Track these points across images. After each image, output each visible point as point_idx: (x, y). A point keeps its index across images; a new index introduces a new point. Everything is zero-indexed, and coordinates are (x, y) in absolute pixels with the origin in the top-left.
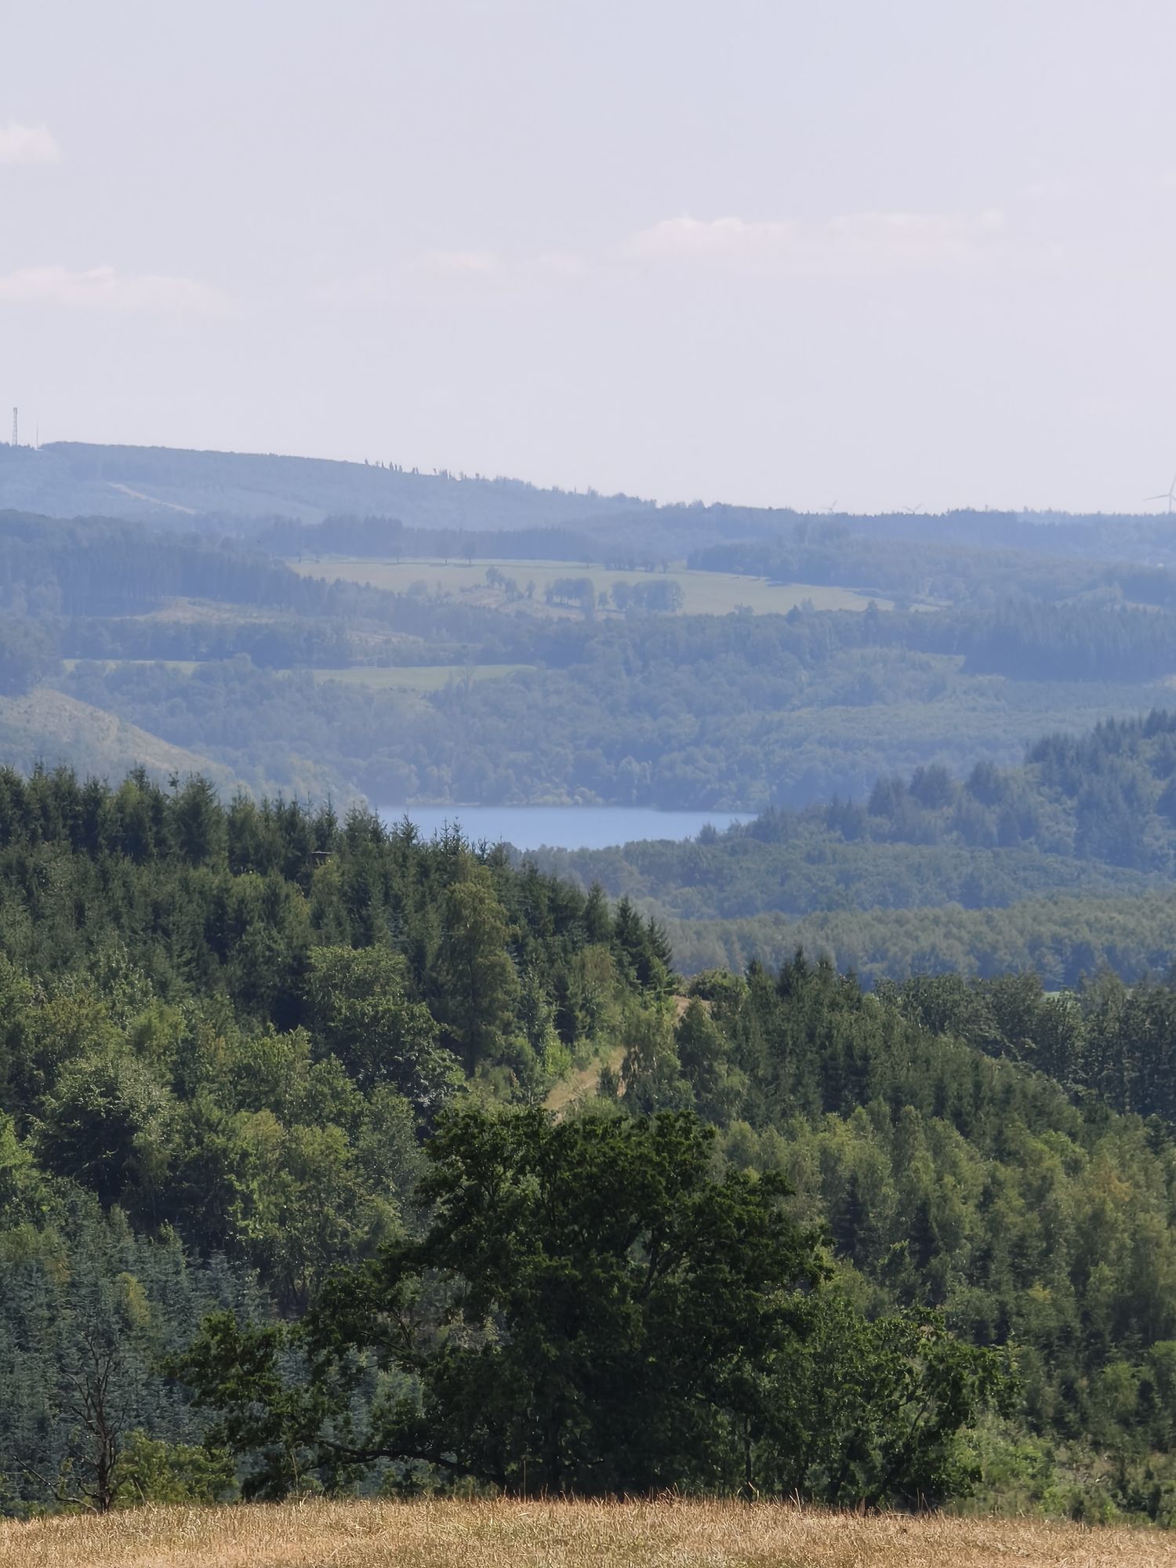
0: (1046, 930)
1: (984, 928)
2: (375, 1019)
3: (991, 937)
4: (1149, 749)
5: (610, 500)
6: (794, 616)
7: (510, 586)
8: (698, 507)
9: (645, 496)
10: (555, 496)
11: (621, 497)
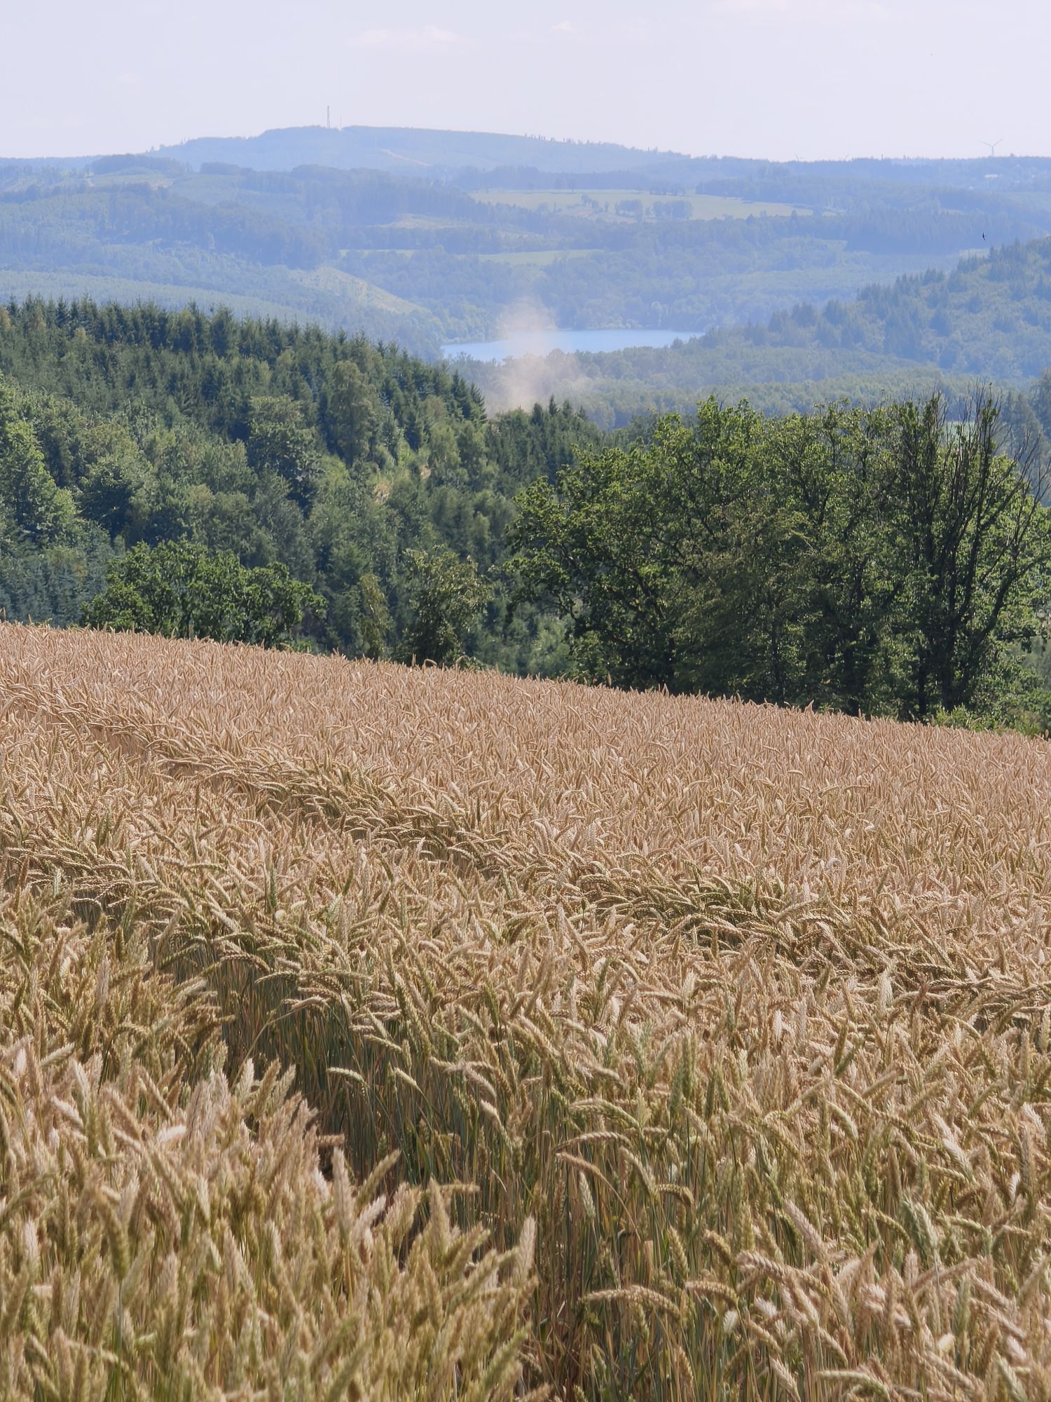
0: (838, 393)
1: (803, 393)
2: (274, 435)
3: (807, 397)
4: (925, 292)
5: (664, 154)
6: (751, 219)
7: (595, 204)
8: (714, 159)
9: (684, 152)
10: (634, 152)
11: (670, 153)
